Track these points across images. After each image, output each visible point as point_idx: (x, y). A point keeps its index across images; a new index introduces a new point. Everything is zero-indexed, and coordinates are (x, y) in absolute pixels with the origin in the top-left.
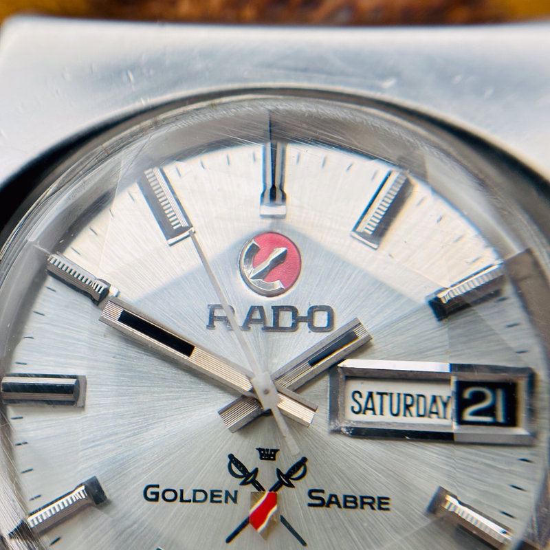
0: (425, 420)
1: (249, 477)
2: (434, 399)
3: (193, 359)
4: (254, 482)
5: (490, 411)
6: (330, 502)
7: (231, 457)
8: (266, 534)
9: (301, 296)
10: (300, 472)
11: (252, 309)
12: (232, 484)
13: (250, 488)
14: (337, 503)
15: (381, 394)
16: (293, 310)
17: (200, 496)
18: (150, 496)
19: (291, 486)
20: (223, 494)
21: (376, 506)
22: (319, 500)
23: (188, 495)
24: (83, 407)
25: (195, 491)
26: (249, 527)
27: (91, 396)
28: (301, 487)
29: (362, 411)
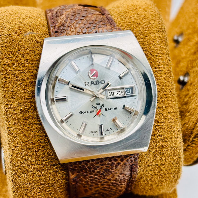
0: (120, 95)
1: (95, 108)
2: (121, 92)
3: (84, 91)
4: (96, 109)
5: (129, 92)
6: (108, 110)
7: (92, 105)
8: (99, 116)
9: (99, 79)
10: (103, 106)
11: (92, 82)
12: (93, 109)
13: (96, 110)
14: (109, 110)
15: (113, 92)
16: (98, 81)
17: (88, 112)
18: (80, 113)
19: (102, 108)
20: (92, 111)
21: (115, 109)
22: (107, 110)
23: (86, 112)
24: (68, 101)
25: (87, 111)
26: (96, 115)
27: (69, 99)
28: (103, 108)
29: (111, 95)
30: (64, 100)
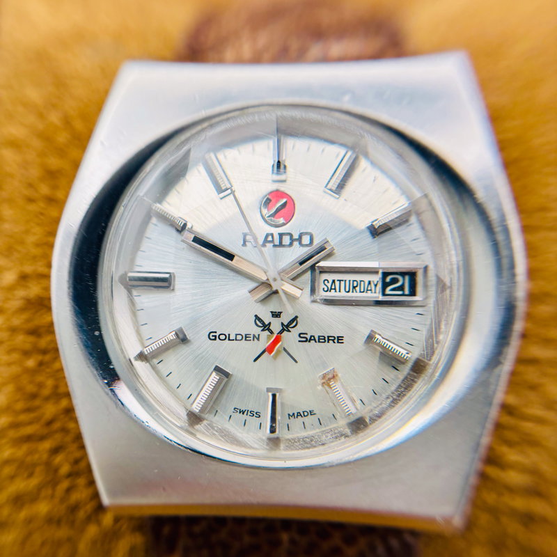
0: (364, 294)
1: (266, 327)
2: (370, 283)
3: (234, 263)
4: (269, 330)
5: (401, 288)
6: (310, 339)
7: (256, 316)
8: (275, 357)
9: (293, 227)
10: (294, 324)
11: (267, 236)
12: (257, 330)
13: (267, 333)
14: (315, 340)
15: (340, 281)
16: (291, 235)
17: (239, 337)
18: (211, 337)
19: (289, 331)
20: (252, 336)
21: (336, 341)
23: (233, 337)
24: (173, 290)
25: (236, 335)
27: (178, 284)
28: (295, 332)
29: (329, 290)
30: (163, 283)
